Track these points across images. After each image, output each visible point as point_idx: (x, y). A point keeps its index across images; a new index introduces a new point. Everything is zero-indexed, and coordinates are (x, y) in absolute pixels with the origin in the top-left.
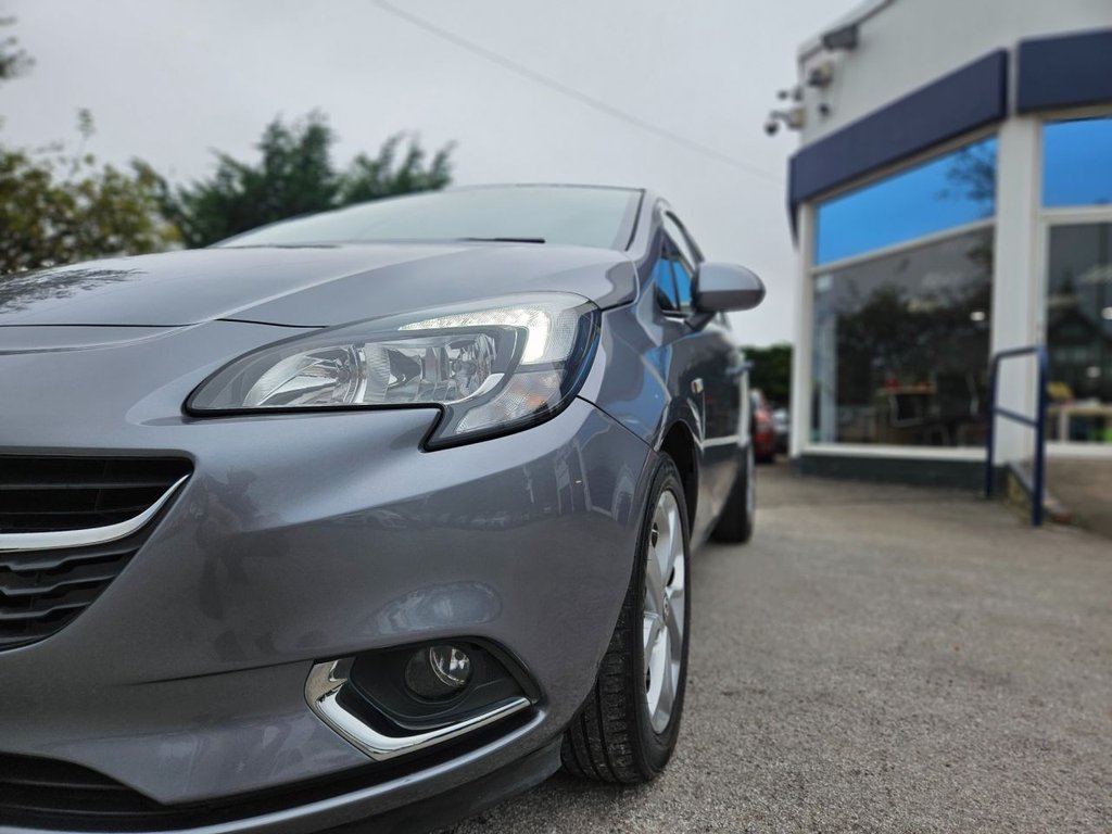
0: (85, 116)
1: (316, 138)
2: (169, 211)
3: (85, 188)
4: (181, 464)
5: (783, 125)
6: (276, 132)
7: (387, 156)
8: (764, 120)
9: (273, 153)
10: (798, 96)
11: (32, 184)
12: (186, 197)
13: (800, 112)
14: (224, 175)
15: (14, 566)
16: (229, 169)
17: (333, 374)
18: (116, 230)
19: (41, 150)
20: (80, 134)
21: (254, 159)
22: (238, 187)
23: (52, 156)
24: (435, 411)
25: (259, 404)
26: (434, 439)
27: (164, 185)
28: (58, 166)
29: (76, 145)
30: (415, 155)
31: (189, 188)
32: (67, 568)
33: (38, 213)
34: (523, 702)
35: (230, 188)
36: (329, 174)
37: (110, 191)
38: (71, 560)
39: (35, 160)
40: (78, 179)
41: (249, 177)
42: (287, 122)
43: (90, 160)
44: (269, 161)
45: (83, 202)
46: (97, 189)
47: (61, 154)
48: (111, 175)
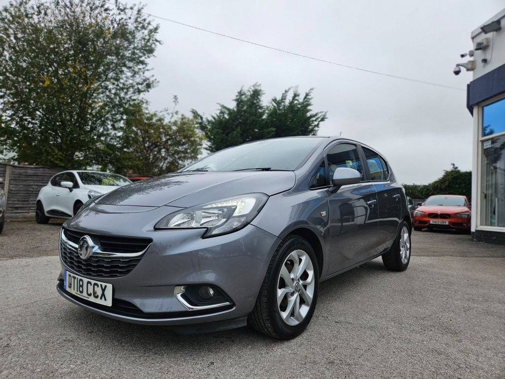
0: (175, 97)
1: (256, 94)
2: (203, 127)
3: (175, 123)
4: (150, 240)
5: (463, 69)
6: (241, 94)
7: (284, 98)
8: (454, 68)
9: (239, 102)
10: (471, 54)
11: (159, 123)
12: (209, 122)
13: (473, 63)
14: (222, 112)
15: (121, 260)
16: (224, 110)
17: (189, 218)
18: (185, 137)
19: (161, 112)
20: (174, 104)
21: (233, 105)
22: (227, 116)
23: (165, 113)
24: (206, 229)
25: (172, 226)
26: (205, 236)
27: (202, 118)
28: (167, 116)
29: (172, 107)
30: (295, 95)
31: (210, 118)
32: (130, 261)
33: (160, 133)
34: (228, 303)
35: (224, 117)
36: (261, 108)
37: (183, 124)
38: (131, 260)
39: (160, 115)
40: (173, 120)
41: (231, 112)
42: (245, 90)
43: (177, 113)
44: (238, 105)
45: (174, 128)
46: (179, 123)
47: (167, 112)
48: (183, 118)
